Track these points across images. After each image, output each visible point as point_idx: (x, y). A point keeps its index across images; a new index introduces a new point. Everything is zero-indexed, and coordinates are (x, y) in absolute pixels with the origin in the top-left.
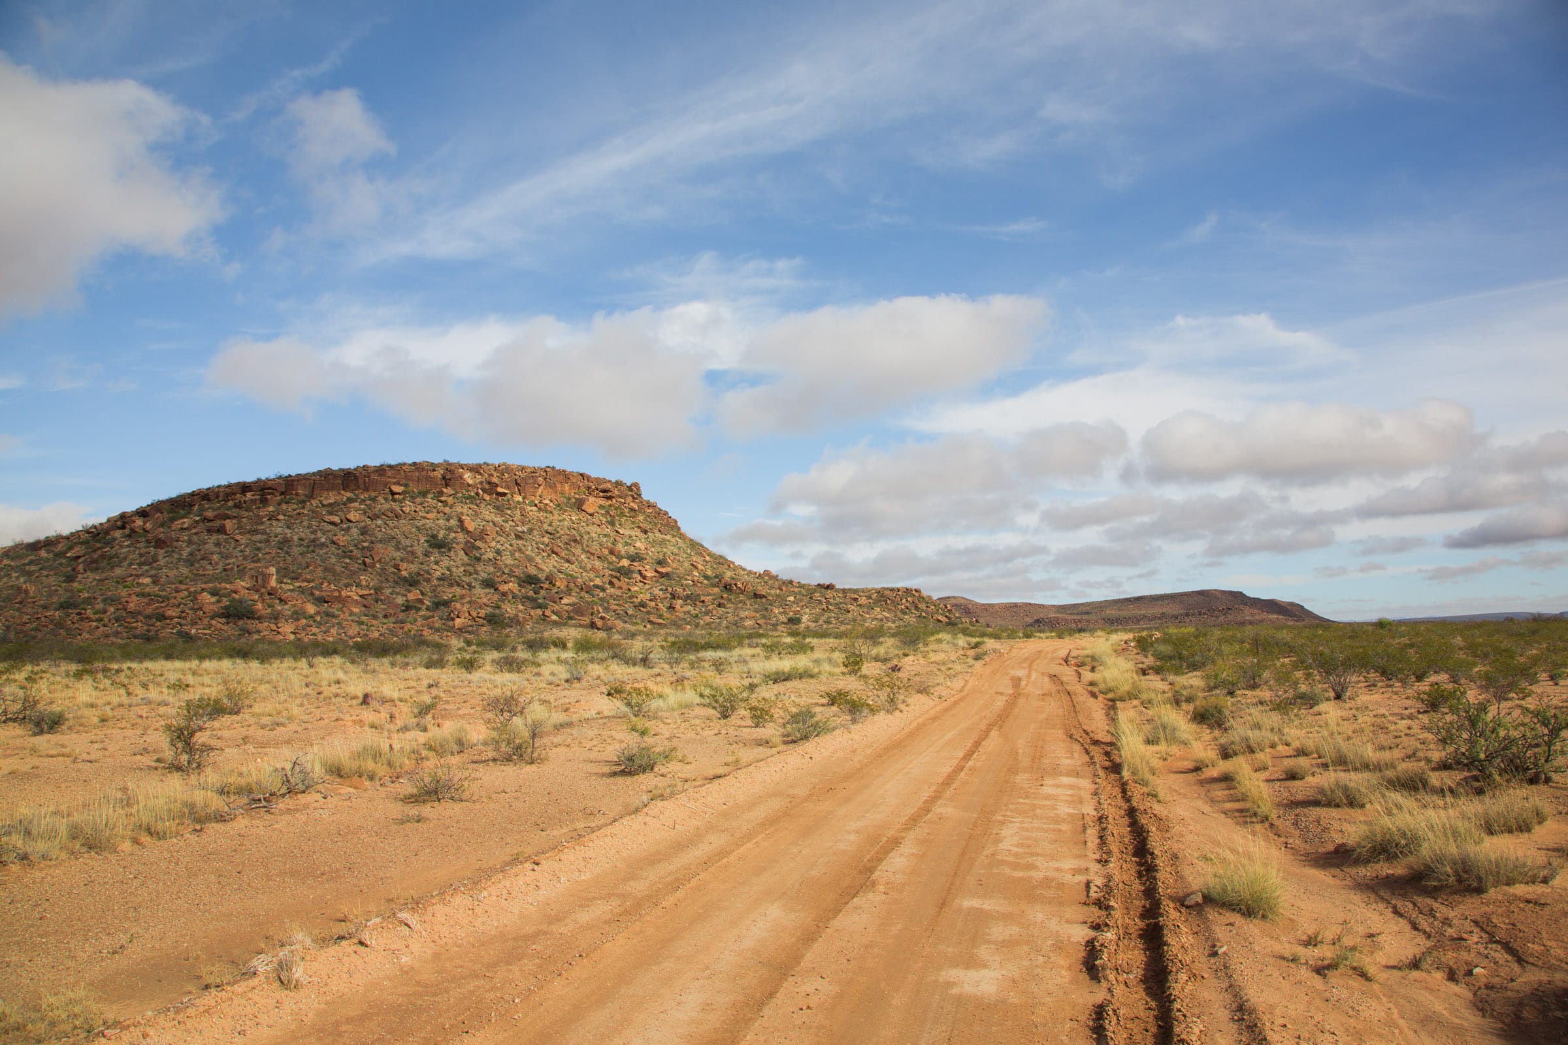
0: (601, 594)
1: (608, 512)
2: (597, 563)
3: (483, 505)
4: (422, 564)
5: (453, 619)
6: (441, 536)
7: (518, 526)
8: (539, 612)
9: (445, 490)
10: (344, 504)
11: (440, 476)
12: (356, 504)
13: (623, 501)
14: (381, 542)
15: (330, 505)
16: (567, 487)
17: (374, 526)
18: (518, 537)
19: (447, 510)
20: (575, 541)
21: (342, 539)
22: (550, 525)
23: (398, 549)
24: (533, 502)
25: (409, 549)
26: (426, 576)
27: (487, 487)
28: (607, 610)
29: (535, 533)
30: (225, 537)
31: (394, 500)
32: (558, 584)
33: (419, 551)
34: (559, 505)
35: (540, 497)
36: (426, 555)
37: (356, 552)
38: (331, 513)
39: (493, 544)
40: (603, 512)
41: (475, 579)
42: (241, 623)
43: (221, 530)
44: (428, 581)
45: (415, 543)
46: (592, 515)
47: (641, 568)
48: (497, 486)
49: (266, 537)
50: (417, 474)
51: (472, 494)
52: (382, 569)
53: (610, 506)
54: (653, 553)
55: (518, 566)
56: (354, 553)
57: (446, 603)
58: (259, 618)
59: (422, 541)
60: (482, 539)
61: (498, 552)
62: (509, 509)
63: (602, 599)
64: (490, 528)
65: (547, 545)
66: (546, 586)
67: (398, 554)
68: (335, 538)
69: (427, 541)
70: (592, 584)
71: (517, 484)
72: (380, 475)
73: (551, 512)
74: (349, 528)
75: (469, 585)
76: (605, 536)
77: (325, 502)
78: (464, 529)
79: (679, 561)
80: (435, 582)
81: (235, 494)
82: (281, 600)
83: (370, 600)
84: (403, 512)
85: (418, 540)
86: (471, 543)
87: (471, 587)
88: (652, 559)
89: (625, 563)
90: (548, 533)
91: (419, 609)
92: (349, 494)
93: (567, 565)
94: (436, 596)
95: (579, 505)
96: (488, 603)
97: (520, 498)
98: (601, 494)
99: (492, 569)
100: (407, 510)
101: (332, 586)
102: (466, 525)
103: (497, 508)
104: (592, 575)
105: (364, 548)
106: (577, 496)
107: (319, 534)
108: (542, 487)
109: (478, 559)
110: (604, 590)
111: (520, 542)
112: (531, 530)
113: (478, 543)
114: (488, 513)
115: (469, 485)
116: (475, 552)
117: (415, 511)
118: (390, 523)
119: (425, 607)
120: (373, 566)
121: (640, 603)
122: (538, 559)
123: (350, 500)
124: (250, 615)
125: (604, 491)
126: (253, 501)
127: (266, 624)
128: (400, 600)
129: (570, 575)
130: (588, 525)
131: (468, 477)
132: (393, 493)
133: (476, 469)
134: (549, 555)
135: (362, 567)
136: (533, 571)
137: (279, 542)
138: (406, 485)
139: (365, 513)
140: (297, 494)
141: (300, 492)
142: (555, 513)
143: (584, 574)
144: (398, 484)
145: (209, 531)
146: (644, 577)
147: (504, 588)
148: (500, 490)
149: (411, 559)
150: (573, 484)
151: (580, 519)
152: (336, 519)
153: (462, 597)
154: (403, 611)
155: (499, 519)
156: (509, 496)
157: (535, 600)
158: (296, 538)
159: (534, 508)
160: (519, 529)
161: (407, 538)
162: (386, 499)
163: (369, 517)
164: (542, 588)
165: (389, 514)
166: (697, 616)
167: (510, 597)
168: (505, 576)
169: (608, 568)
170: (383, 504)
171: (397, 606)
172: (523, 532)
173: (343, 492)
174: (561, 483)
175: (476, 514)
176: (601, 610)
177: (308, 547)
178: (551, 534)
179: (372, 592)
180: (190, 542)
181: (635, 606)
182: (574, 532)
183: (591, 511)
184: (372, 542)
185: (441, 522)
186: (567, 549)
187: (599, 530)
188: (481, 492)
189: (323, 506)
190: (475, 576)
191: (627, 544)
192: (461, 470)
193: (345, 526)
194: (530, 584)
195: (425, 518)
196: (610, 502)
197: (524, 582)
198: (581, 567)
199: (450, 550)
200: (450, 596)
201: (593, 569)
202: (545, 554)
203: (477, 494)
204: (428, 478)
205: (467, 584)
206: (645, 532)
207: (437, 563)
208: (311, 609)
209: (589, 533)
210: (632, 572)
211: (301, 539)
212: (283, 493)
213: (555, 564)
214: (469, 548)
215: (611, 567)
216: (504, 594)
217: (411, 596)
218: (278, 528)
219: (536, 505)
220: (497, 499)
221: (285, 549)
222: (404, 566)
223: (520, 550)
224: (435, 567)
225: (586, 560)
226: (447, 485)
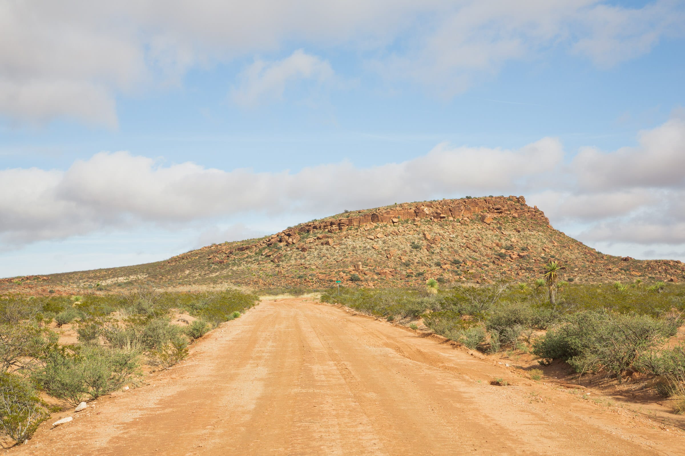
0: (486, 268)
1: (498, 222)
2: (489, 252)
3: (434, 225)
4: (410, 256)
5: (425, 280)
6: (416, 243)
7: (451, 234)
8: (458, 277)
9: (416, 218)
10: (374, 229)
11: (413, 211)
12: (379, 229)
13: (509, 213)
14: (392, 247)
15: (368, 230)
16: (477, 208)
17: (388, 239)
18: (451, 240)
19: (418, 229)
20: (479, 240)
21: (376, 246)
22: (466, 233)
23: (399, 250)
24: (458, 219)
25: (404, 249)
26: (412, 261)
27: (436, 215)
28: (487, 275)
29: (459, 237)
30: (329, 246)
31: (394, 226)
32: (468, 264)
33: (408, 250)
34: (472, 220)
35: (462, 216)
36: (411, 252)
37: (383, 252)
38: (369, 234)
39: (439, 245)
40: (496, 222)
41: (432, 262)
42: (356, 282)
43: (327, 243)
44: (413, 264)
45: (406, 247)
46: (489, 224)
47: (511, 253)
48: (440, 214)
49: (346, 246)
50: (403, 211)
51: (429, 219)
52: (395, 259)
53: (501, 217)
54: (521, 244)
55: (451, 255)
56: (382, 252)
57: (422, 274)
58: (361, 281)
59: (409, 245)
60: (434, 243)
61: (442, 249)
62: (446, 225)
63: (486, 271)
64: (438, 237)
65: (465, 244)
66: (462, 265)
67: (399, 252)
68: (373, 246)
69: (411, 245)
70: (483, 263)
71: (450, 211)
72: (387, 214)
73: (468, 225)
74: (378, 241)
75: (430, 265)
76: (496, 236)
77: (366, 229)
78: (426, 238)
79: (536, 247)
80: (416, 264)
81: (328, 226)
82: (365, 274)
83: (393, 273)
84: (399, 232)
85: (407, 245)
86: (429, 245)
87: (431, 266)
88: (520, 247)
89: (503, 251)
90: (465, 237)
91: (412, 276)
92: (375, 224)
93: (474, 253)
94: (417, 270)
95: (482, 219)
96: (438, 273)
97: (451, 219)
98: (496, 211)
99: (439, 257)
100: (401, 230)
101: (380, 268)
102: (427, 237)
103: (441, 226)
104: (485, 258)
105: (385, 250)
106: (482, 214)
107: (367, 244)
108: (463, 211)
109: (433, 253)
110: (488, 266)
111: (452, 243)
112: (457, 236)
113: (433, 245)
114: (436, 229)
115: (427, 214)
116: (431, 249)
117: (404, 231)
118: (394, 237)
119: (414, 275)
120: (391, 258)
121: (503, 272)
122: (460, 251)
123: (376, 227)
124: (358, 280)
125: (497, 209)
126: (336, 229)
127: (364, 283)
128: (404, 273)
129: (475, 259)
130: (486, 230)
131: (426, 210)
132: (393, 222)
133: (430, 205)
134: (465, 249)
135: (386, 258)
136: (457, 258)
137: (351, 248)
138: (398, 218)
139: (383, 233)
140: (353, 225)
141: (355, 224)
142: (470, 225)
143: (482, 258)
144: (395, 217)
145: (322, 244)
146: (512, 258)
147: (444, 267)
148: (442, 215)
149: (405, 254)
150: (480, 207)
151: (482, 228)
152: (372, 237)
153: (428, 271)
154: (407, 277)
155: (441, 232)
156: (447, 218)
157: (456, 272)
158: (358, 246)
159: (459, 224)
160: (451, 236)
161: (402, 244)
162: (391, 226)
163: (385, 235)
164: (461, 265)
165: (394, 233)
166: (528, 278)
167: (447, 271)
168: (445, 261)
169: (494, 254)
170: (391, 229)
171: (404, 275)
172: (453, 237)
173: (372, 223)
174: (473, 207)
175: (431, 230)
176: (484, 276)
177: (364, 250)
178: (467, 237)
179: (394, 270)
180: (316, 249)
181: (501, 274)
182: (479, 235)
183: (489, 222)
184: (388, 247)
185: (416, 236)
186: (475, 245)
187: (492, 233)
188: (432, 218)
189: (365, 230)
190: (432, 261)
191: (507, 240)
192: (423, 207)
193: (376, 240)
194: (456, 264)
195: (409, 234)
196: (501, 215)
197: (453, 263)
198: (481, 254)
199: (420, 249)
200: (423, 270)
201: (487, 255)
202: (463, 248)
203: (431, 219)
204: (408, 213)
205: (429, 265)
206: (519, 232)
207: (416, 256)
208: (376, 277)
209: (487, 235)
210: (506, 256)
211: (360, 247)
212: (348, 225)
213: (468, 253)
214: (429, 248)
215: (496, 253)
216: (444, 270)
217: (408, 271)
218: (350, 242)
219: (460, 222)
220: (440, 221)
221: (355, 251)
222: (403, 257)
223: (452, 247)
224: (415, 257)
225: (483, 250)
226: (417, 216)
